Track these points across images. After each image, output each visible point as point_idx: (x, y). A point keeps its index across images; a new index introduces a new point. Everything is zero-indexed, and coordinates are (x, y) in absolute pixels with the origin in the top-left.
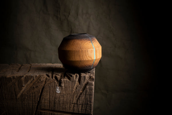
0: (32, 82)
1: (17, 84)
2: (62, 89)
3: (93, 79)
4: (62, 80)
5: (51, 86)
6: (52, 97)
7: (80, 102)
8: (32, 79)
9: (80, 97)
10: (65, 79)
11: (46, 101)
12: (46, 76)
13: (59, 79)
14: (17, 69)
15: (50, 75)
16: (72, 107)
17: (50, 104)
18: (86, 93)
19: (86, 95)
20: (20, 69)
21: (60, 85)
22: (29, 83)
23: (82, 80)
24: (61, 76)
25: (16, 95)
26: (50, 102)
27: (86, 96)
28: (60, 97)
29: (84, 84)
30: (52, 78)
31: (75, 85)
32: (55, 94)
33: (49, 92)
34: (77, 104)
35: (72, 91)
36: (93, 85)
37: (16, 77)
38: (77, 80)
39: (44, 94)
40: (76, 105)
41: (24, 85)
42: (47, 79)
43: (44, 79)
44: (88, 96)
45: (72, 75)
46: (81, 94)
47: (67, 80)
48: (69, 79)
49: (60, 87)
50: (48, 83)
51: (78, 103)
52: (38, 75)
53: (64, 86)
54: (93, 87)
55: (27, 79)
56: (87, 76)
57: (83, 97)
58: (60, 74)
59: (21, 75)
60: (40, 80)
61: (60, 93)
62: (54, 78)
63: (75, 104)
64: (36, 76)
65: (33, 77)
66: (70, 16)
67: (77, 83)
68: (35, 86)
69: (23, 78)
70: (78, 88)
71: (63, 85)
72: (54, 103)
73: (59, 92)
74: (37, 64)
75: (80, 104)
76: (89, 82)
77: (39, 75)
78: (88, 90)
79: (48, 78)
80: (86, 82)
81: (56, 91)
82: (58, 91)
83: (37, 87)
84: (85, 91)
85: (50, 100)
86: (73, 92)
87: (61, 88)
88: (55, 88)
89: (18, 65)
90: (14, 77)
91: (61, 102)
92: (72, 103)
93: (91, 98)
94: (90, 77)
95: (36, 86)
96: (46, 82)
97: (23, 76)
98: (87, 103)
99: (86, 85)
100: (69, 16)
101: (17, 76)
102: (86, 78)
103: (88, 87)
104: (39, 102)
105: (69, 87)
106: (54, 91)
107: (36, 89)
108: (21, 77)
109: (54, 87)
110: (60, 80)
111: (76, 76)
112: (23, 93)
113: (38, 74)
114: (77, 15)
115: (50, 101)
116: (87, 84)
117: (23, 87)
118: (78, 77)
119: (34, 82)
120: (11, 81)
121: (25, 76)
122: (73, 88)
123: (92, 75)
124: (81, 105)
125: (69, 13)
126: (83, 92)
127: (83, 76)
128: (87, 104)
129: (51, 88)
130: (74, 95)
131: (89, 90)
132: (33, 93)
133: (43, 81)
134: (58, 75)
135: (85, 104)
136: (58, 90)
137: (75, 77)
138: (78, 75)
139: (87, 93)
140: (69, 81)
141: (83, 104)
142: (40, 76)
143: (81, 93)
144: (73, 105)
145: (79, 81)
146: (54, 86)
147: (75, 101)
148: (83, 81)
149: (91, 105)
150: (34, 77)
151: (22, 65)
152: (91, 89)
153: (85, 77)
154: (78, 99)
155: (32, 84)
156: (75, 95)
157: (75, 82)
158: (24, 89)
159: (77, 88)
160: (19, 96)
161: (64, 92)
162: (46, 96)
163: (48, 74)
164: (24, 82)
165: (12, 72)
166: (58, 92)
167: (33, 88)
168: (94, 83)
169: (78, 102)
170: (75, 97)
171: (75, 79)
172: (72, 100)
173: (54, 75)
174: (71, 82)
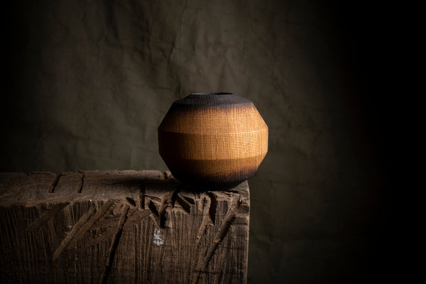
0: (90, 218)
1: (51, 223)
2: (168, 234)
3: (246, 209)
4: (168, 210)
5: (140, 229)
6: (143, 255)
7: (215, 267)
8: (91, 211)
9: (215, 256)
10: (176, 210)
11: (128, 267)
12: (126, 203)
13: (160, 210)
14: (50, 185)
15: (137, 198)
16: (195, 280)
17: (137, 274)
18: (229, 244)
19: (228, 248)
20: (55, 184)
21: (163, 225)
22: (82, 220)
23: (219, 212)
24: (165, 202)
25: (50, 253)
26: (137, 269)
27: (228, 251)
28: (162, 256)
29: (224, 222)
30: (143, 206)
31: (200, 224)
32: (151, 249)
33: (136, 242)
34: (207, 273)
35: (193, 239)
36: (246, 224)
37: (51, 205)
38: (207, 211)
39: (122, 247)
40: (204, 275)
41: (70, 227)
42: (129, 209)
43: (123, 210)
44: (235, 252)
45: (193, 198)
46: (217, 246)
47: (182, 211)
48: (187, 208)
49: (162, 230)
50: (131, 219)
51: (210, 270)
52: (105, 201)
53: (174, 228)
54: (247, 228)
55: (79, 209)
56: (232, 200)
57: (221, 255)
58: (162, 197)
59: (63, 202)
60: (112, 213)
61: (164, 246)
62: (147, 208)
63: (201, 272)
64: (102, 203)
65: (94, 205)
66: (174, 50)
67: (206, 218)
68: (98, 229)
69: (67, 209)
70: (208, 231)
71: (171, 225)
72: (149, 271)
73: (162, 243)
74: (96, 171)
75: (213, 273)
76: (237, 216)
77: (109, 201)
78: (235, 237)
79: (131, 207)
80: (228, 216)
81: (153, 240)
82: (158, 239)
83: (103, 230)
84: (226, 238)
85: (136, 263)
86: (197, 241)
87: (165, 231)
88: (150, 233)
89: (48, 174)
90: (43, 207)
91: (166, 268)
92: (195, 271)
93: (242, 257)
94: (239, 203)
95: (101, 229)
96: (126, 217)
97: (68, 203)
98: (233, 270)
99: (229, 223)
100: (172, 51)
101: (52, 202)
102: (230, 207)
103: (233, 228)
104: (109, 269)
105: (187, 229)
106: (148, 240)
107: (101, 237)
108: (62, 206)
109: (148, 231)
110: (164, 212)
111: (205, 201)
112: (67, 246)
113: (105, 197)
114: (194, 48)
115: (136, 266)
116: (233, 220)
117: (68, 230)
118: (209, 205)
119: (97, 218)
120: (37, 215)
121: (72, 203)
122: (196, 231)
123: (243, 199)
124: (216, 276)
125: (173, 44)
126: (221, 241)
127: (221, 202)
128: (233, 272)
129: (140, 233)
130: (198, 251)
131: (238, 236)
132: (93, 247)
133: (118, 216)
134: (158, 199)
135: (227, 272)
136: (157, 237)
137: (200, 204)
138: (209, 199)
139: (233, 244)
140: (185, 213)
141: (222, 272)
142: (111, 203)
143: (218, 244)
144: (196, 275)
145: (212, 213)
146: (149, 228)
147: (201, 264)
148: (221, 213)
149: (242, 274)
150: (97, 204)
151: (61, 175)
152: (241, 234)
153: (226, 204)
154: (210, 258)
155: (90, 224)
156: (202, 251)
157: (202, 215)
158: (69, 235)
159: (205, 232)
160: (57, 253)
161: (174, 244)
162: (128, 253)
163: (130, 197)
164: (69, 218)
165: (38, 193)
166: (158, 243)
167: (94, 232)
168: (248, 218)
169: (210, 266)
170: (200, 253)
171: (200, 209)
172: (194, 262)
173: (147, 201)
174: (190, 217)
